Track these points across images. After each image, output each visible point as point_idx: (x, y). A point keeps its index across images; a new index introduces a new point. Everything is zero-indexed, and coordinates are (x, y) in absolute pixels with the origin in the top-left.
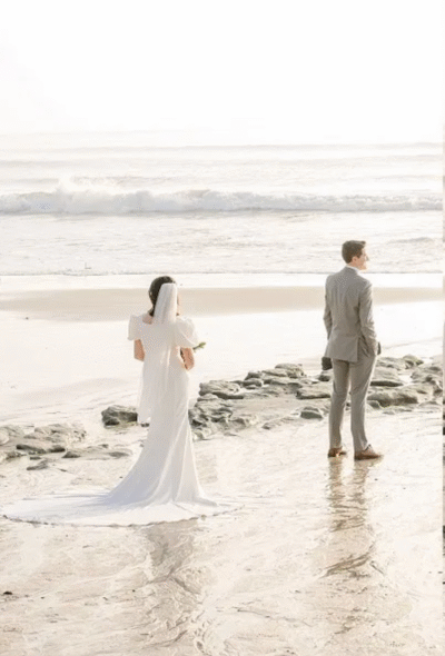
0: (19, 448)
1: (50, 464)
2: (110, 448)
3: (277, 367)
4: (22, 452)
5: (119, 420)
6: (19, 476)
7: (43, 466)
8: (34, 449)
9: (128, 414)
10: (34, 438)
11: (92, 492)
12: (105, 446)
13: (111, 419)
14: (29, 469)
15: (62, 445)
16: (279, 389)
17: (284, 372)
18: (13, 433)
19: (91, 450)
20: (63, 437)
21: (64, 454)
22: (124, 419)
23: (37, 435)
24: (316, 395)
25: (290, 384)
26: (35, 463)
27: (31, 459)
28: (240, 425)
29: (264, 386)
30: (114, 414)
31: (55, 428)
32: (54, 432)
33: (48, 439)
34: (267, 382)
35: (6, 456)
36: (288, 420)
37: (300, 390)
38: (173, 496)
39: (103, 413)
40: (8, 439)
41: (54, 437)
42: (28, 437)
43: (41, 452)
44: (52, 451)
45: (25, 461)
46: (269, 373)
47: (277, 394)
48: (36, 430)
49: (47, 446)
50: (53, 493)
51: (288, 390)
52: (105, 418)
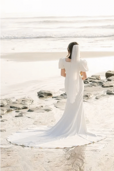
0: (11, 107)
1: (23, 115)
2: (44, 107)
3: (92, 76)
4: (12, 109)
5: (44, 96)
6: (12, 120)
7: (21, 115)
8: (17, 108)
9: (47, 93)
10: (16, 103)
11: (43, 129)
12: (42, 106)
13: (41, 95)
14: (16, 116)
15: (26, 106)
16: (95, 84)
17: (95, 78)
18: (8, 102)
19: (37, 108)
20: (26, 103)
21: (27, 110)
22: (45, 95)
23: (17, 102)
24: (108, 86)
25: (99, 82)
26: (17, 114)
27: (16, 112)
28: (87, 98)
29: (89, 83)
30: (42, 93)
31: (23, 99)
32: (23, 101)
33: (21, 104)
34: (90, 81)
35: (7, 111)
36: (104, 95)
37: (103, 84)
38: (77, 132)
39: (38, 93)
40: (7, 104)
41: (23, 102)
42: (14, 103)
43: (19, 109)
44: (23, 109)
45: (14, 113)
46: (90, 78)
47: (95, 86)
48: (16, 100)
49: (21, 106)
50: (27, 129)
51: (98, 84)
52: (39, 95)
